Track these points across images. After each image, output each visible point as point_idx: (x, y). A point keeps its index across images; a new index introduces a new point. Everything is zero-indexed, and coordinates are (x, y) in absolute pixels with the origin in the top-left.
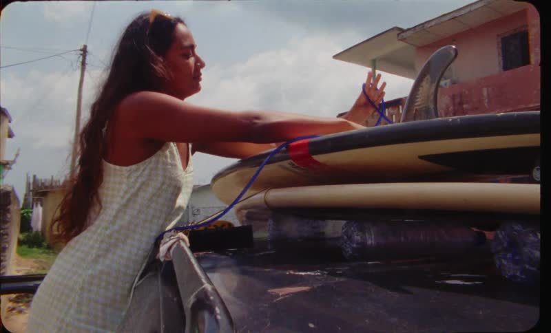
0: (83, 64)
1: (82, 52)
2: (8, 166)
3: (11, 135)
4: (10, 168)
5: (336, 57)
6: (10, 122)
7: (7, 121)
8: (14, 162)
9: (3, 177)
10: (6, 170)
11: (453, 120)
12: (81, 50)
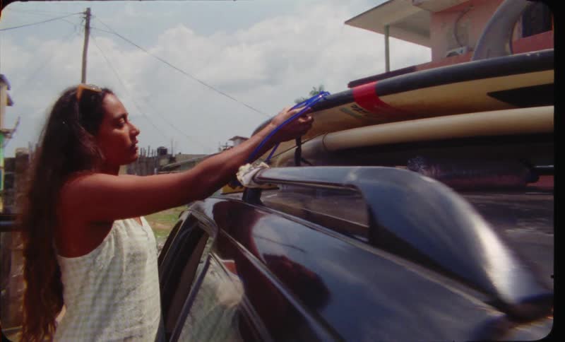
0: (87, 28)
1: (85, 16)
2: (9, 134)
3: (10, 103)
4: (10, 138)
5: (347, 22)
6: (8, 89)
7: (5, 88)
8: (14, 130)
9: (4, 146)
10: (7, 139)
11: (532, 55)
12: (84, 13)
